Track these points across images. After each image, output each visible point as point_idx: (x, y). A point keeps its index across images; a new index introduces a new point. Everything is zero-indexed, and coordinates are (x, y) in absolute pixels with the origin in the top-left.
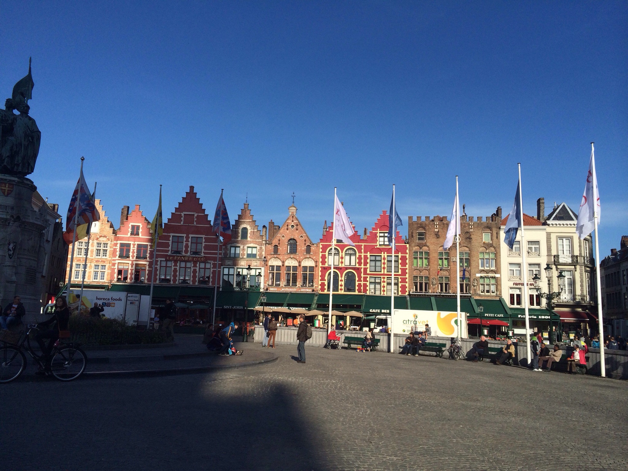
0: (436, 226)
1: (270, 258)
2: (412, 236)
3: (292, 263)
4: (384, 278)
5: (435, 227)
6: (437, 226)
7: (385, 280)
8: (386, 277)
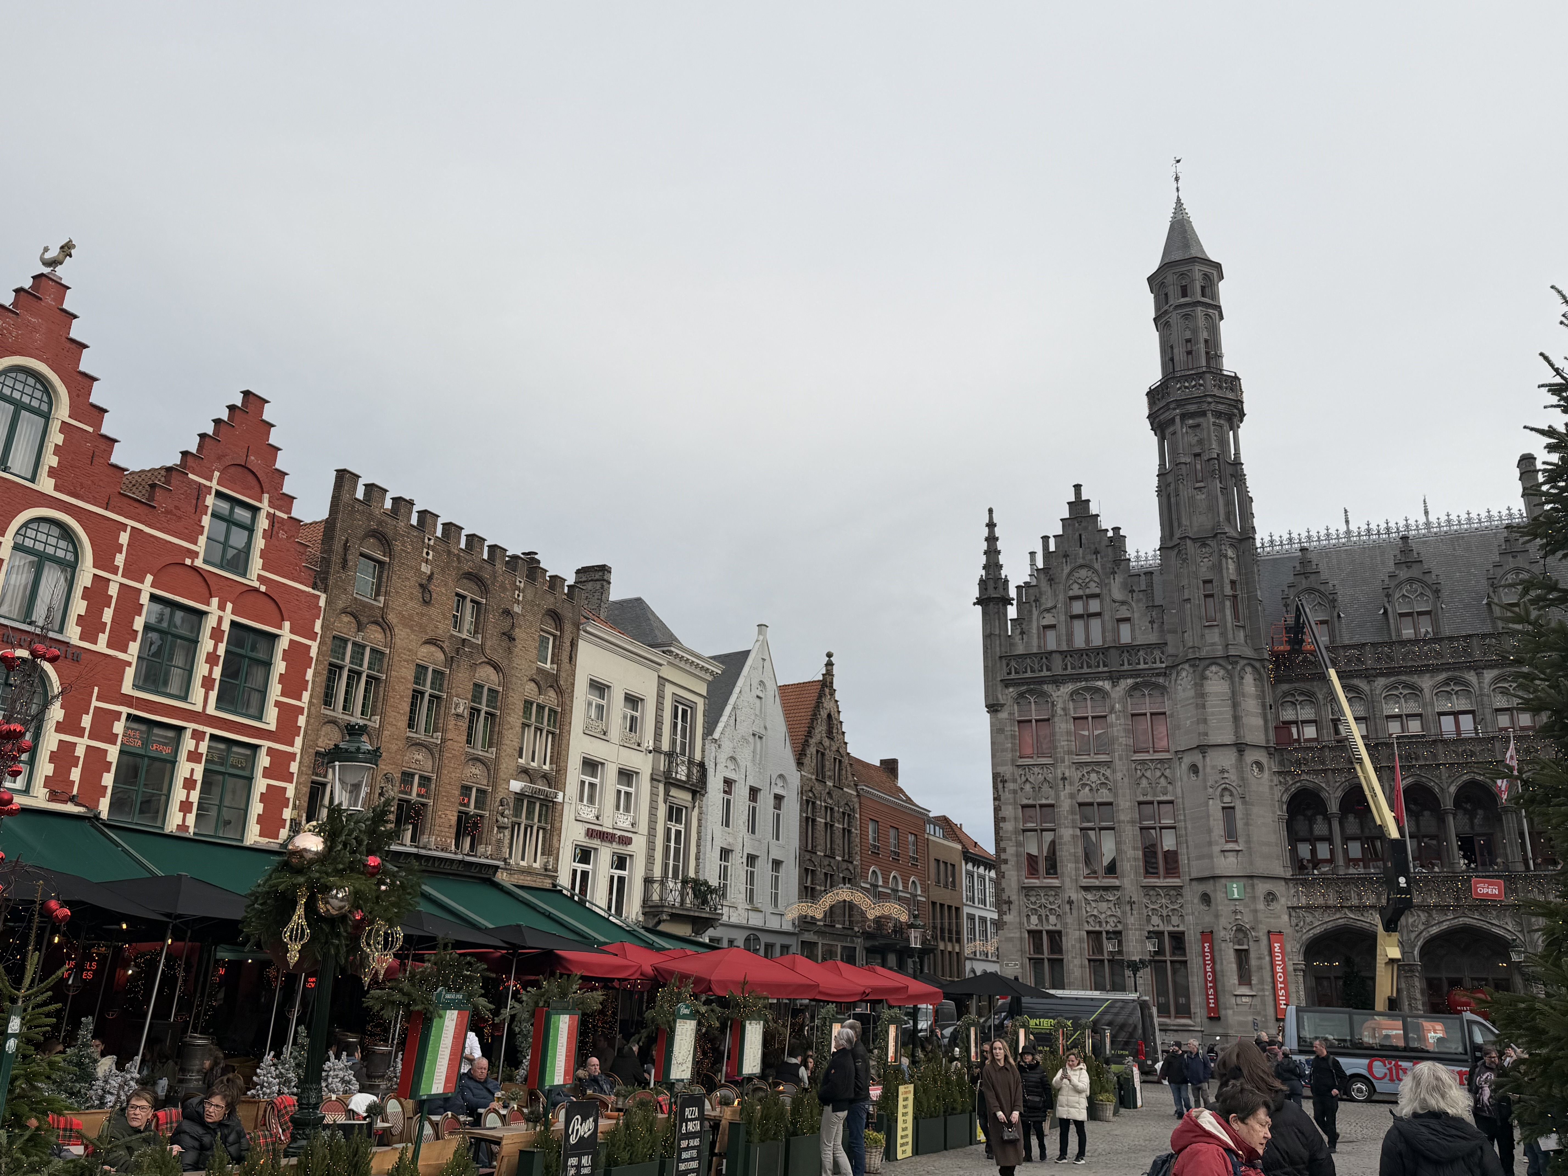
2: (344, 564)
4: (198, 736)
5: (424, 555)
6: (431, 553)
7: (203, 747)
8: (209, 730)
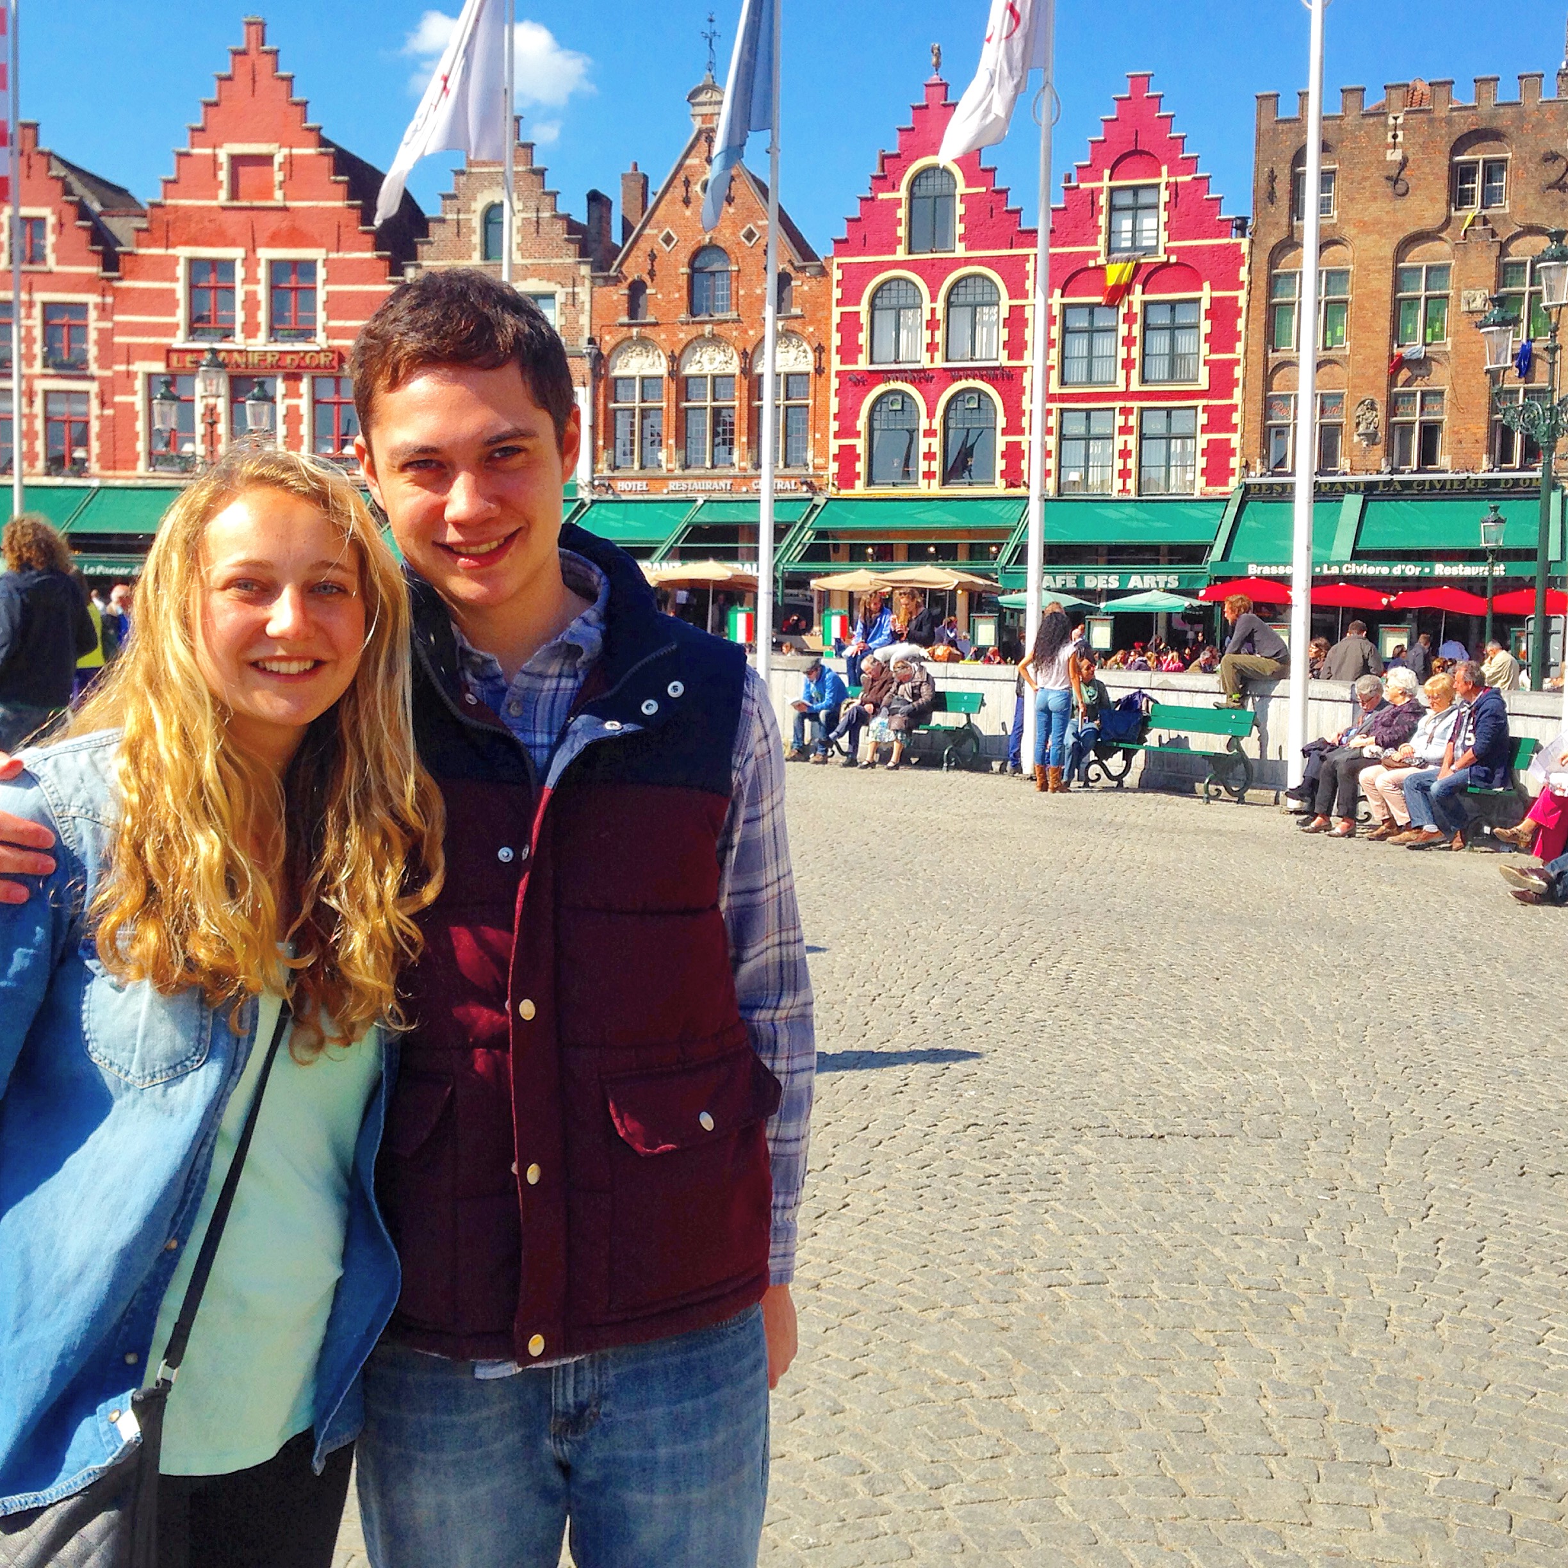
0: (1395, 137)
1: (613, 342)
2: (1271, 197)
3: (712, 360)
4: (1126, 412)
5: (1390, 140)
6: (1400, 133)
7: (1133, 420)
8: (1136, 404)
